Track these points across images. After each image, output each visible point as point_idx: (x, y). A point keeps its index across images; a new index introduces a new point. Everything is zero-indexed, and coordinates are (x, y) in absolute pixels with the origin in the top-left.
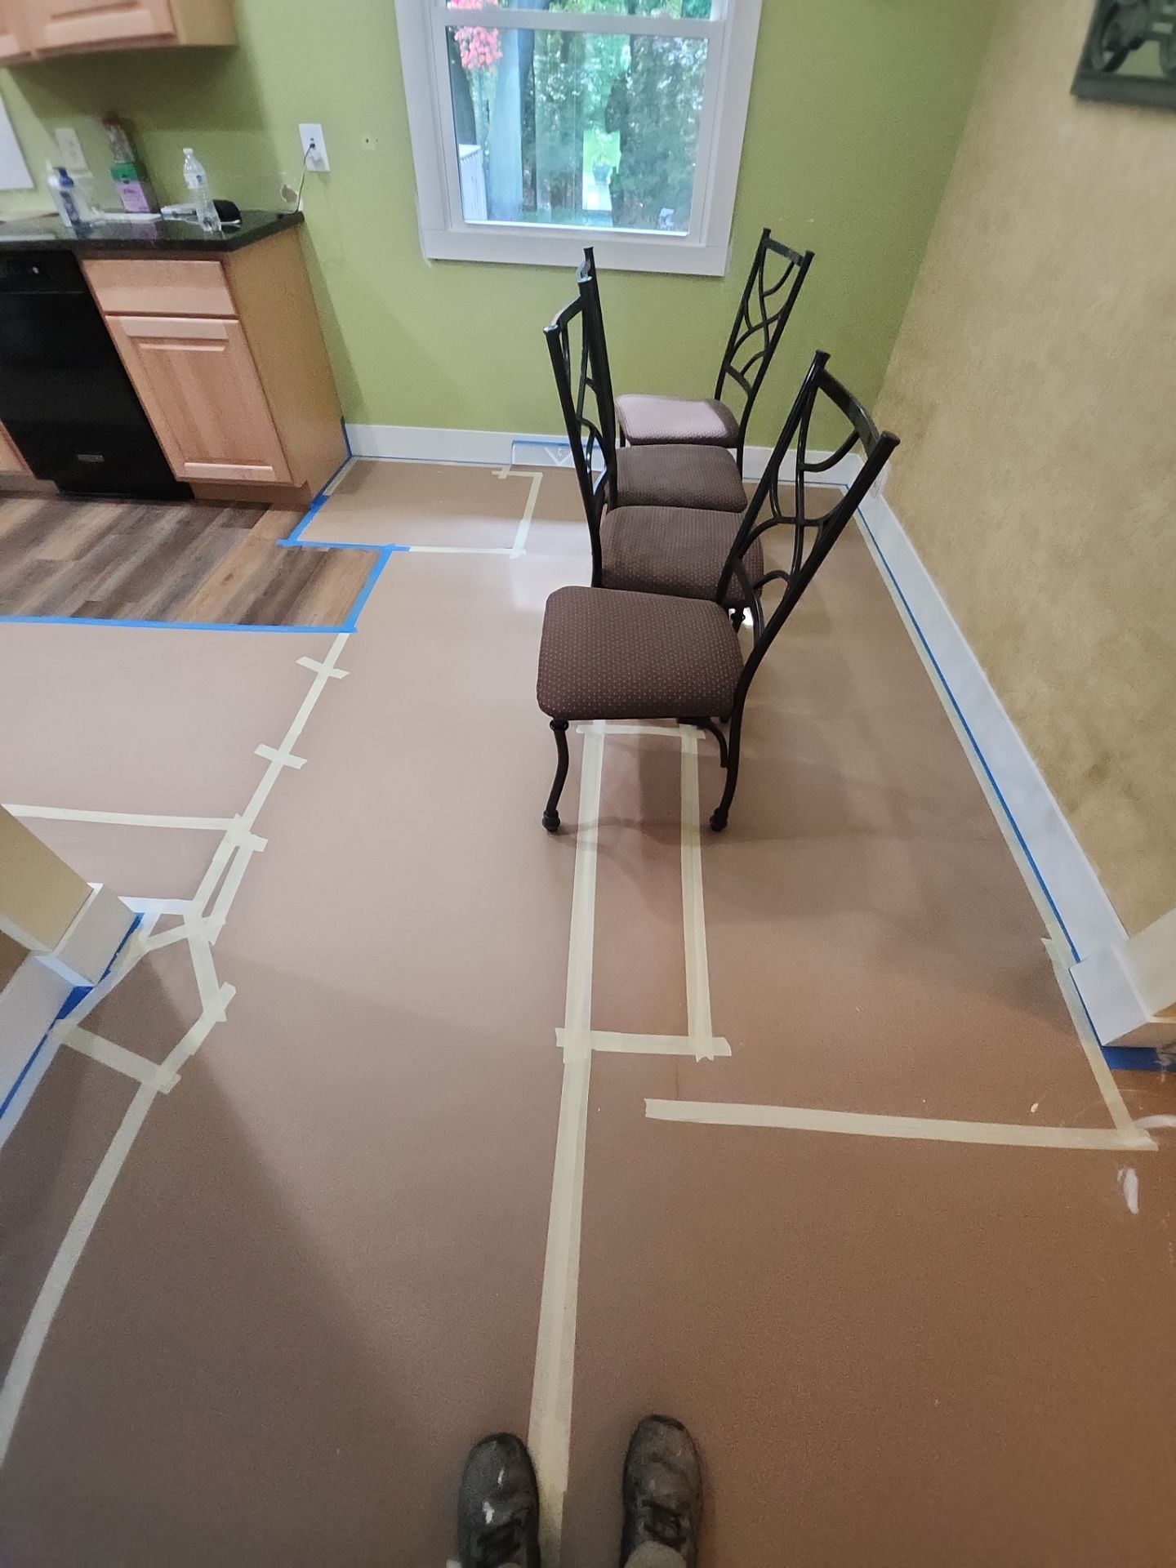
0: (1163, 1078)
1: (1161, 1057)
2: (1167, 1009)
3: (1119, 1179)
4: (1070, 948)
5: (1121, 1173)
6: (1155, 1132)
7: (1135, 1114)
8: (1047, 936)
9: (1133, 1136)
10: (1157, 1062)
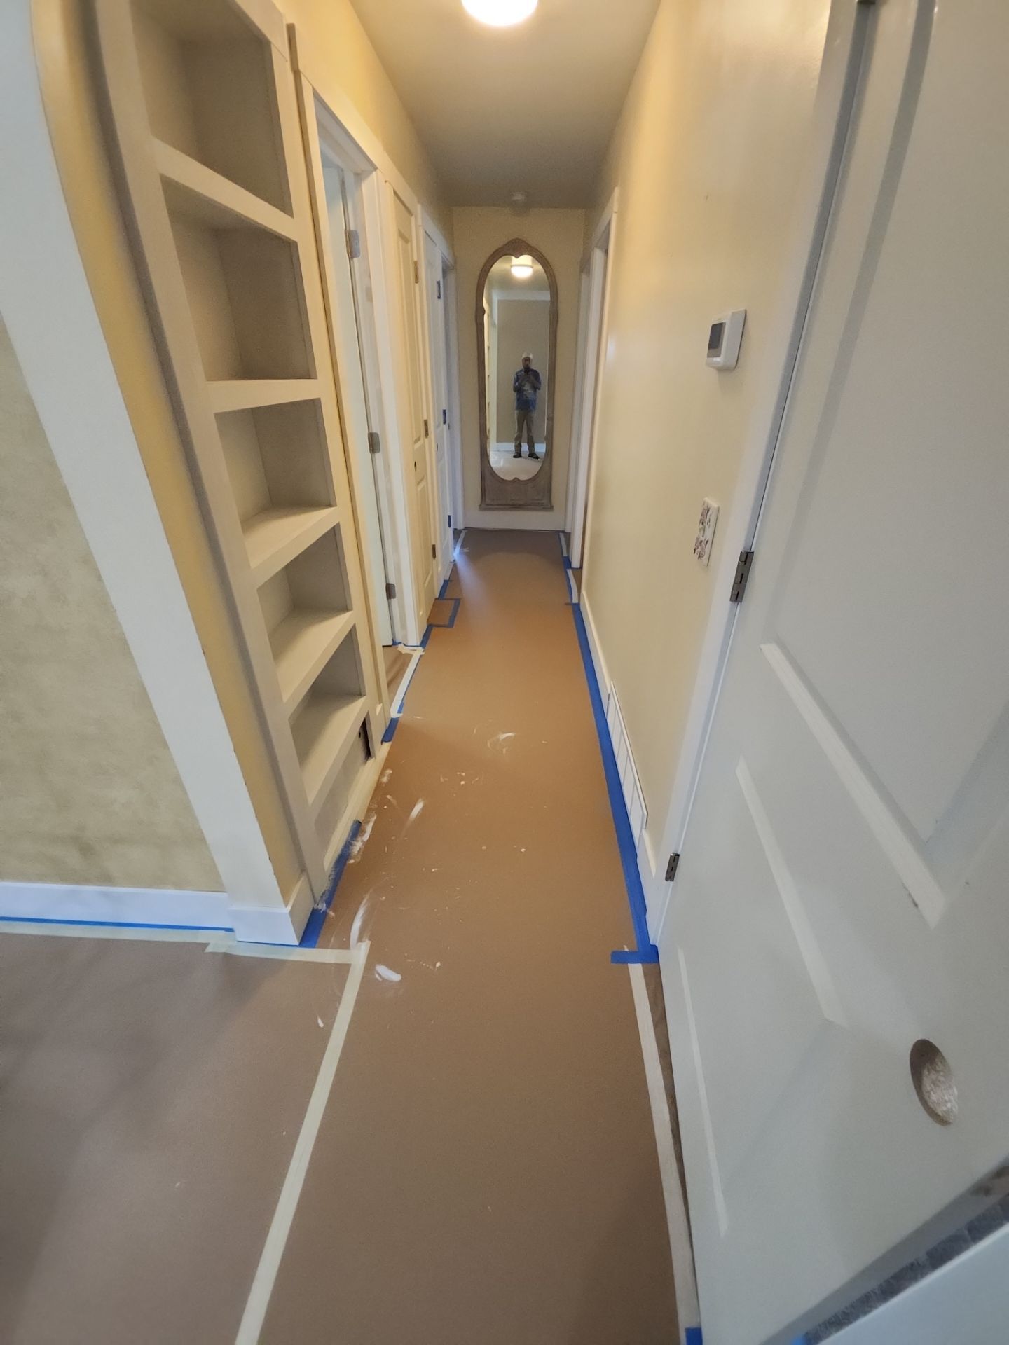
0: (332, 914)
1: (320, 907)
2: (284, 898)
3: (380, 979)
4: (223, 932)
5: (377, 976)
6: (360, 939)
7: (345, 945)
8: (206, 945)
9: (358, 954)
10: (322, 912)
